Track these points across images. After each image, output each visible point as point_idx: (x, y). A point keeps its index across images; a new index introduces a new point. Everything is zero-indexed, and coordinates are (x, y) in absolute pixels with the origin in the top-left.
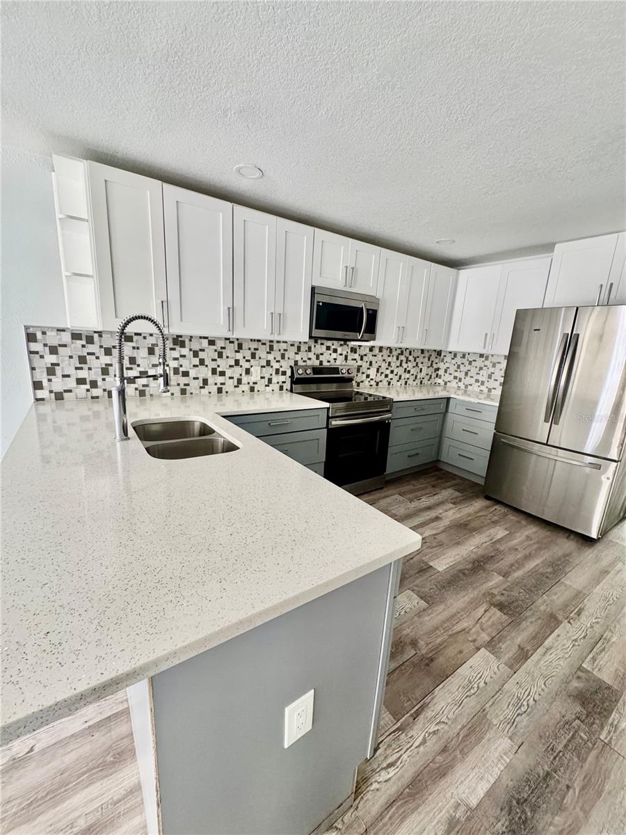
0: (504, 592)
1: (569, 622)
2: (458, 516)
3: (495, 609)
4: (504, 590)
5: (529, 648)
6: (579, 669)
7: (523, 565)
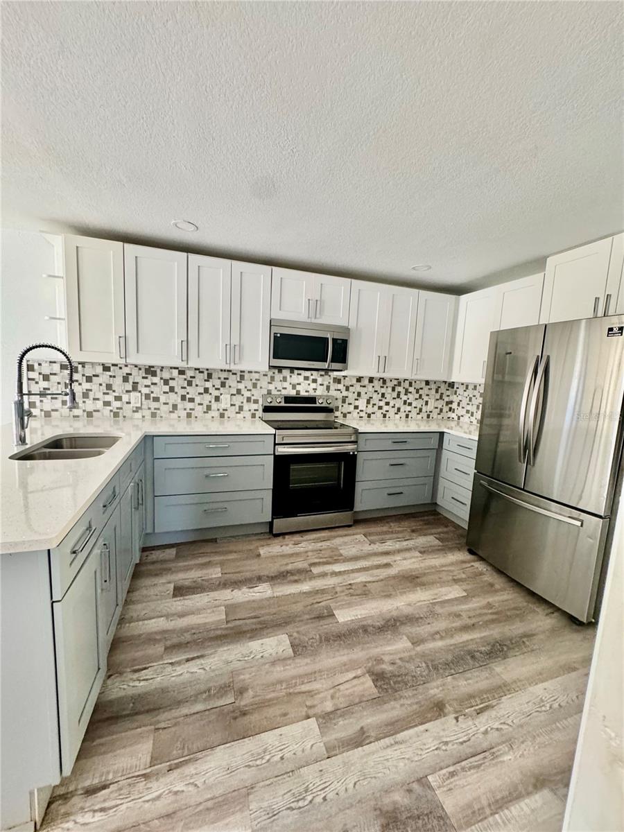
0: (398, 661)
1: (457, 719)
2: (416, 566)
3: (369, 678)
4: (400, 659)
5: (372, 734)
6: (419, 781)
7: (452, 636)
